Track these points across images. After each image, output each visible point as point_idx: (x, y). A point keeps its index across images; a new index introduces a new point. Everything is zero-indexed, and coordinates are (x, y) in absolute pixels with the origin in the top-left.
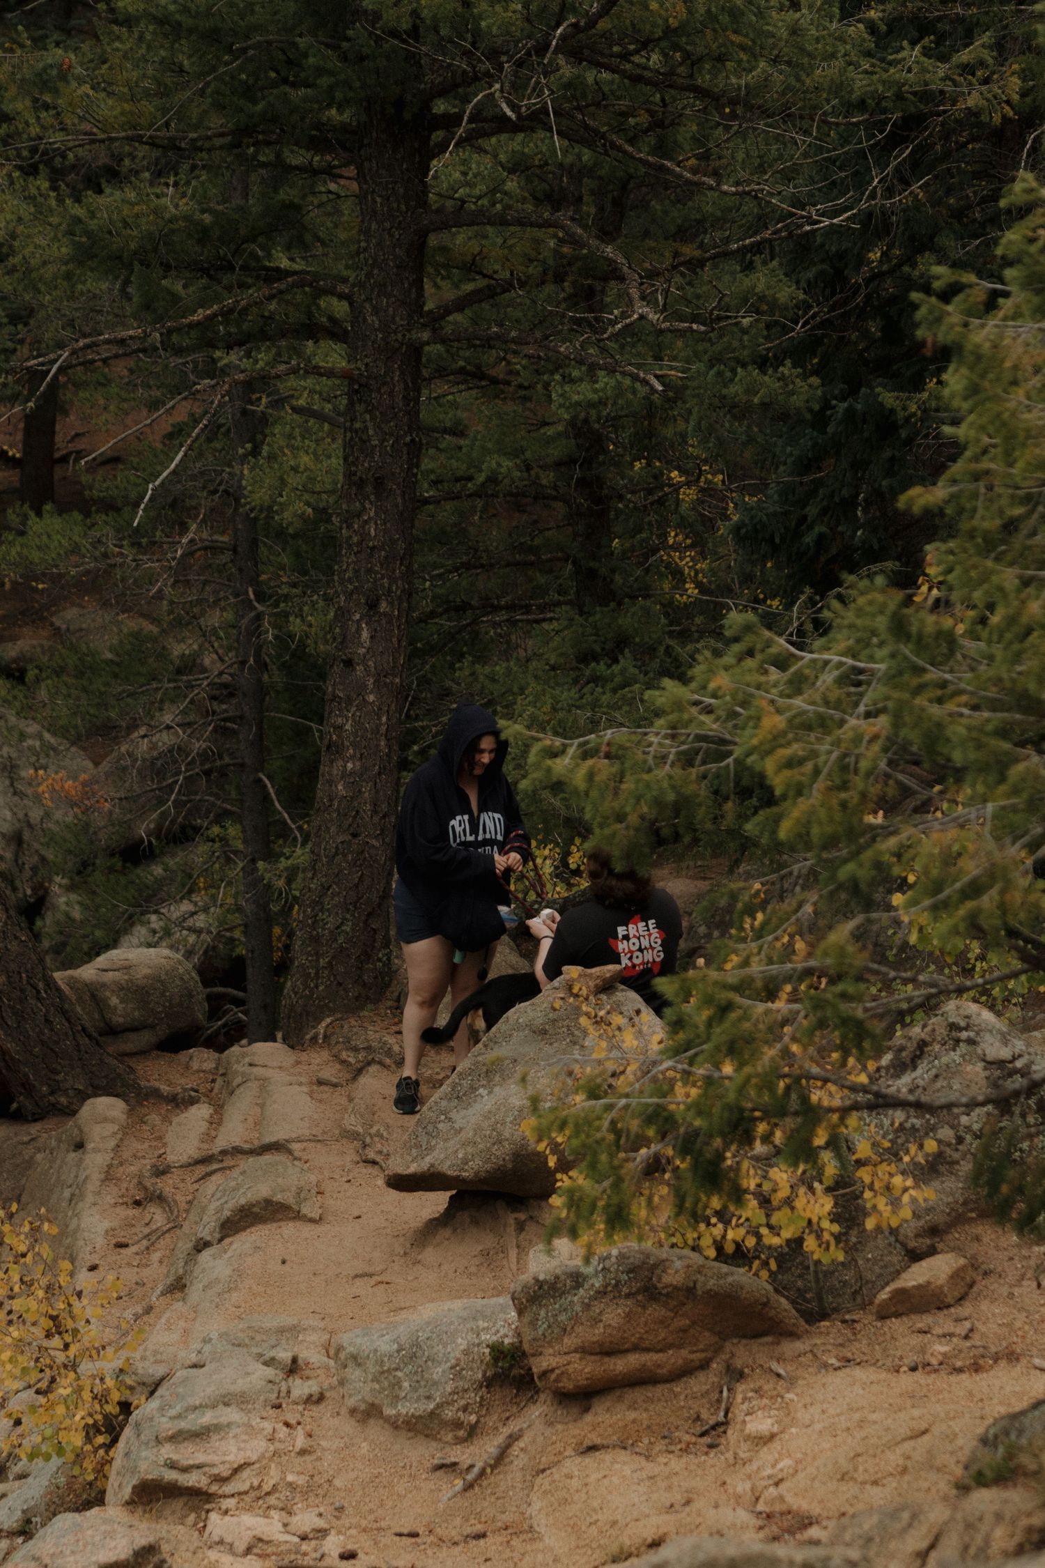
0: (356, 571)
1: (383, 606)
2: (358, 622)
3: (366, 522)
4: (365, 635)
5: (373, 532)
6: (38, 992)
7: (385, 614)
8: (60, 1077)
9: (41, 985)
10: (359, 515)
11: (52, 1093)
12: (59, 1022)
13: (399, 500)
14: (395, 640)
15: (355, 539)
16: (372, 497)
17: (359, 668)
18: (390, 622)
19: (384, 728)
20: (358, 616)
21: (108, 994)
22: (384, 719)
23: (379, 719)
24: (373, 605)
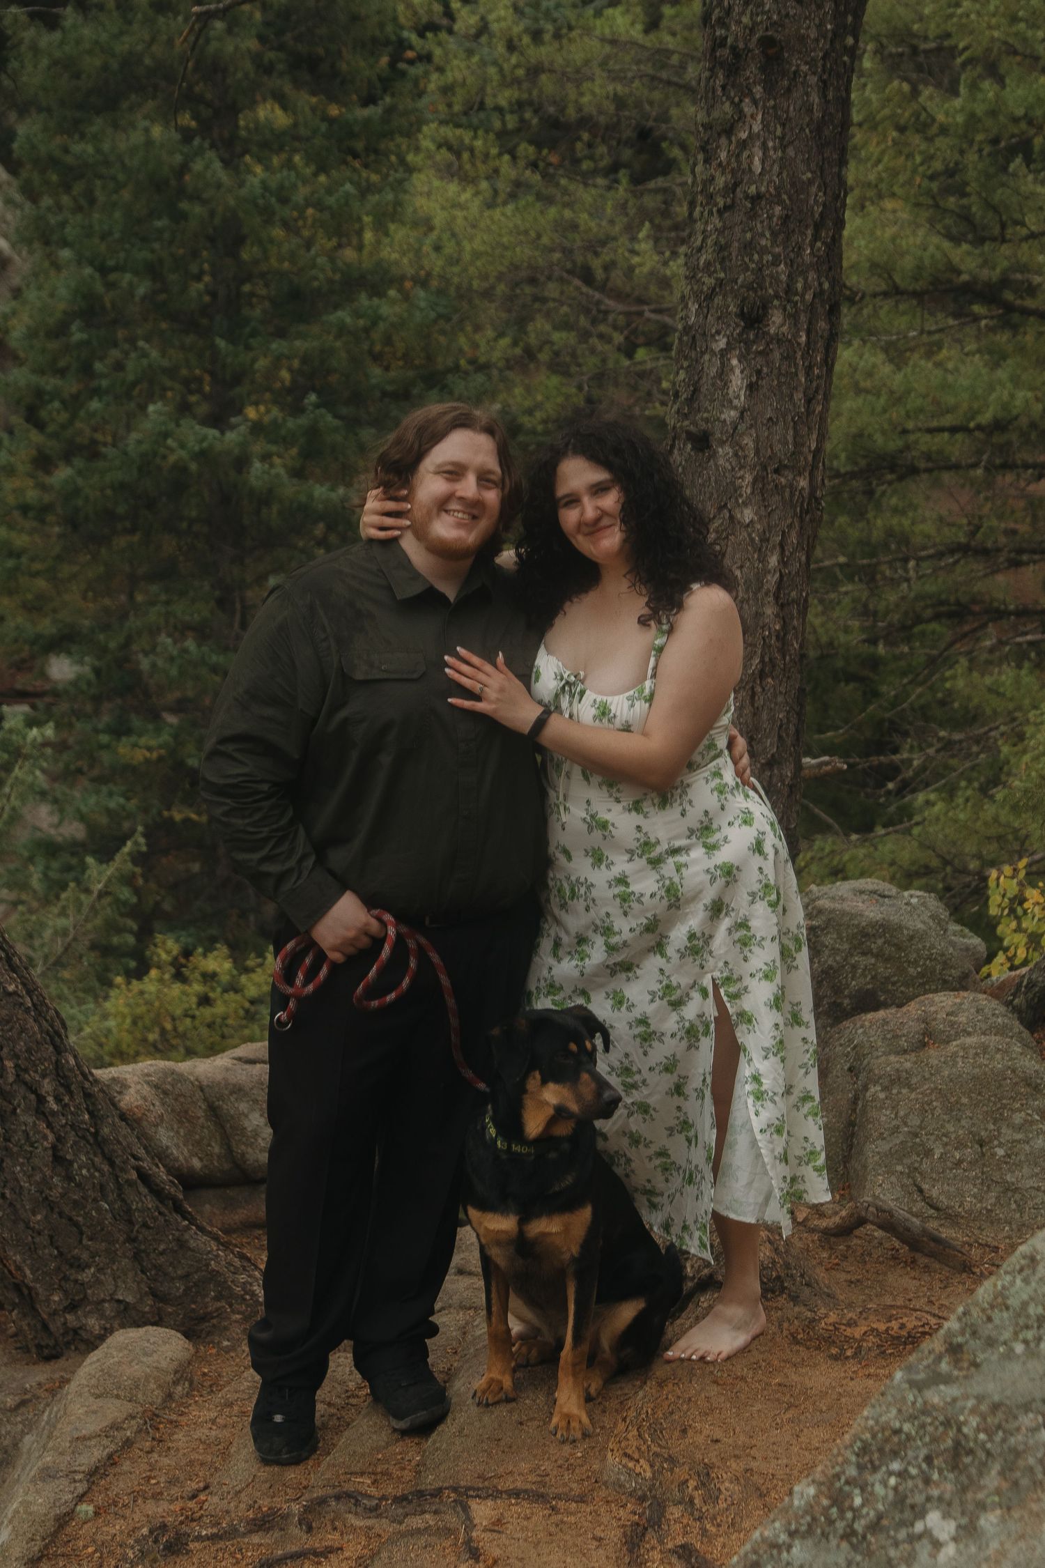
0: (721, 248)
1: (776, 321)
2: (724, 353)
3: (743, 145)
4: (737, 381)
5: (757, 166)
6: (41, 1100)
7: (779, 339)
8: (87, 1275)
9: (47, 1086)
10: (729, 131)
11: (72, 1307)
12: (83, 1163)
13: (815, 99)
14: (799, 396)
15: (721, 181)
16: (758, 90)
17: (724, 452)
18: (789, 358)
19: (771, 580)
20: (722, 343)
21: (243, 1107)
22: (773, 560)
23: (763, 560)
24: (753, 319)
